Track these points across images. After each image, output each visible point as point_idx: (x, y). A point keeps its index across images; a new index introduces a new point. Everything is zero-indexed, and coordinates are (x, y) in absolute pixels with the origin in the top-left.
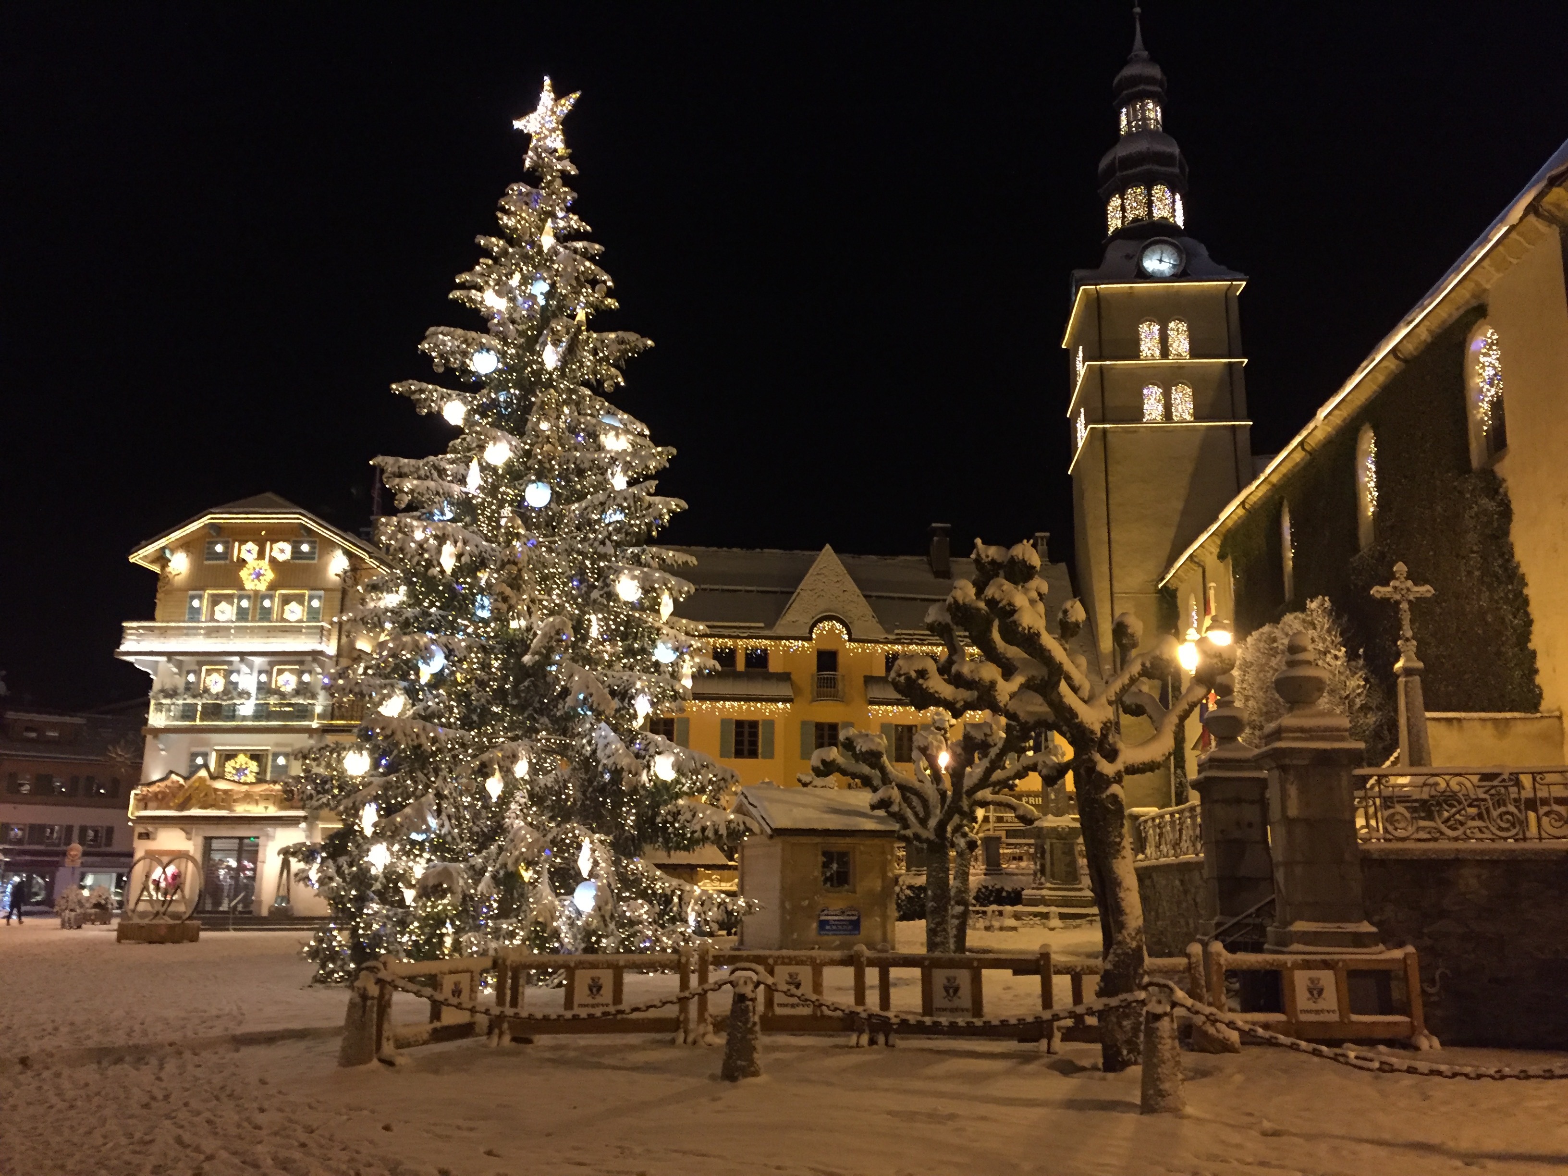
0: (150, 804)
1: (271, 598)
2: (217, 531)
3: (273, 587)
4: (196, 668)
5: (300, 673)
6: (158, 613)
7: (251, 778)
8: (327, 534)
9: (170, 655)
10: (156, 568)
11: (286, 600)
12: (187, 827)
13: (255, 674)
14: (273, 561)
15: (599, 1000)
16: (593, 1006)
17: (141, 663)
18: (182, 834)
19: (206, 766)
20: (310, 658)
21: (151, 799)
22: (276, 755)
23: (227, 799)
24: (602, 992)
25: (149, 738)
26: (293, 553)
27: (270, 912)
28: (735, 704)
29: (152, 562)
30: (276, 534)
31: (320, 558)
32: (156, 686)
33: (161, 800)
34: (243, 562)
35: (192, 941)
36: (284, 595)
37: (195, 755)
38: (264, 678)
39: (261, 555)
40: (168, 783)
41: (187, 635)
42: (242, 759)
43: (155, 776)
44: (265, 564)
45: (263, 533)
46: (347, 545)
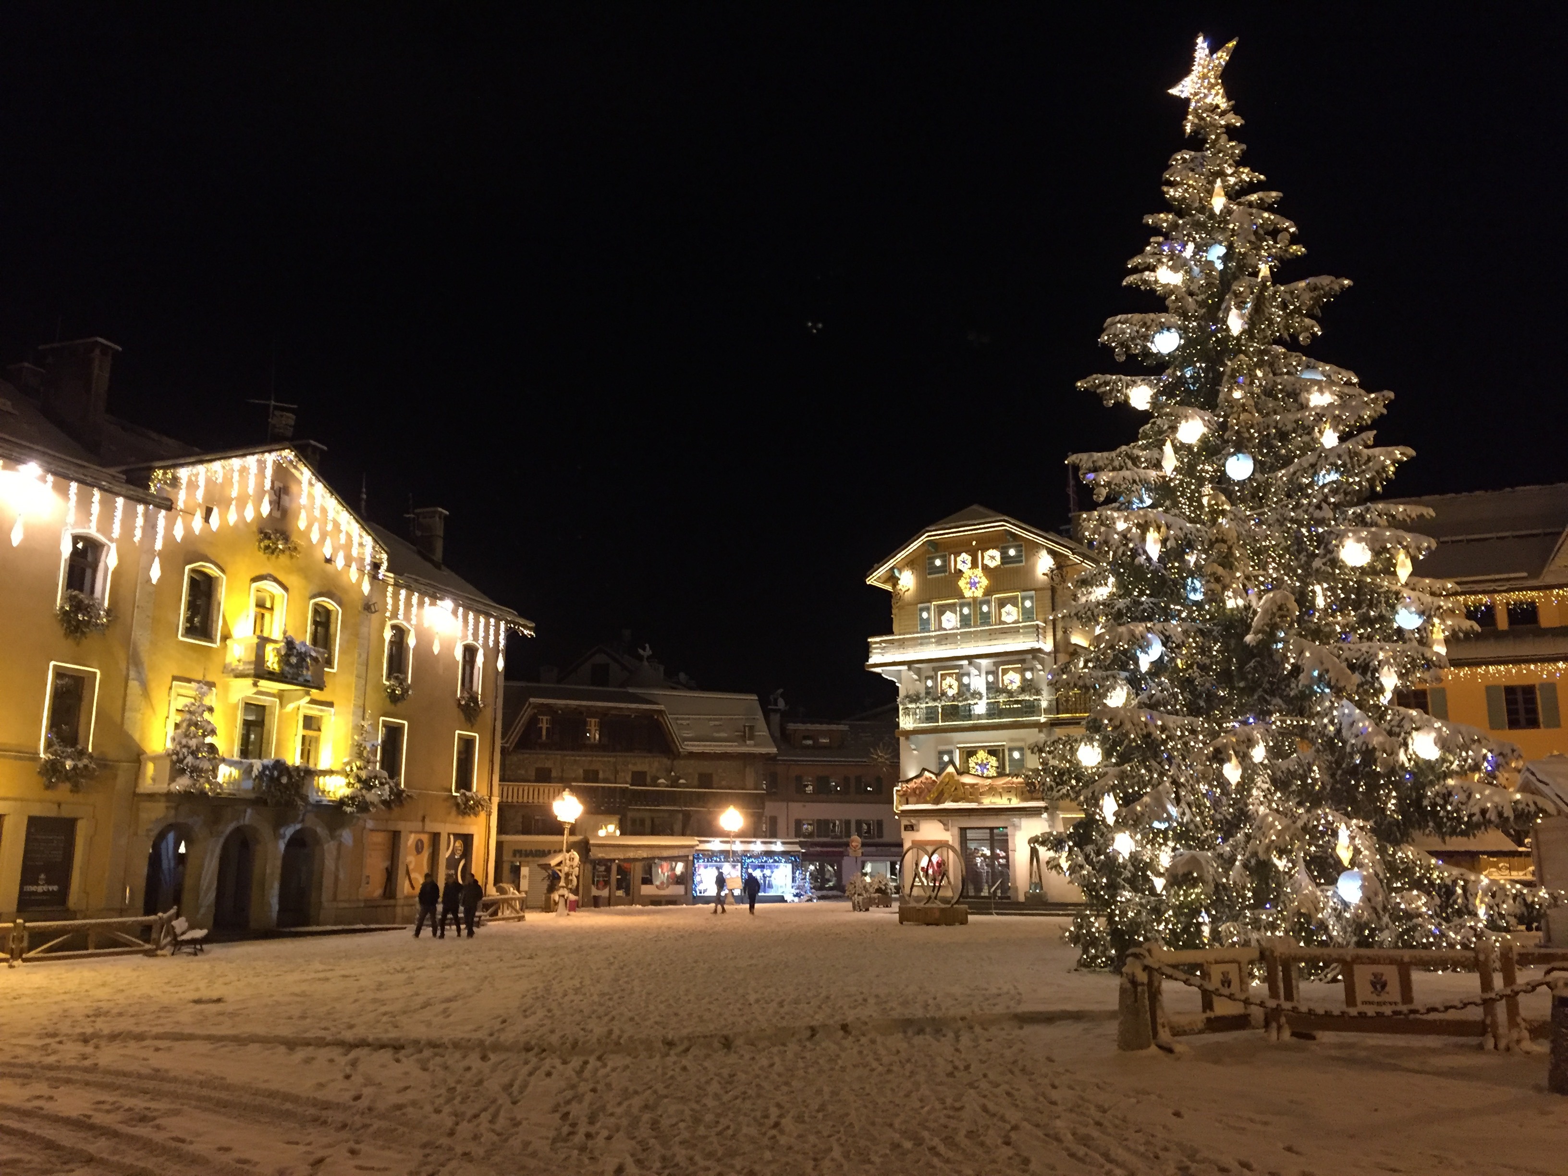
0: (910, 799)
1: (988, 602)
2: (935, 547)
3: (988, 592)
4: (933, 673)
5: (1022, 671)
6: (895, 628)
7: (993, 772)
8: (1031, 536)
9: (909, 664)
10: (888, 587)
11: (1002, 604)
12: (942, 819)
13: (984, 675)
14: (985, 568)
15: (1384, 997)
16: (1379, 1004)
17: (887, 673)
18: (941, 826)
19: (951, 762)
20: (1030, 656)
21: (910, 795)
22: (1011, 750)
23: (973, 793)
24: (1387, 989)
25: (902, 739)
26: (1002, 558)
27: (1026, 898)
28: (1502, 668)
29: (884, 582)
30: (986, 543)
31: (1027, 560)
32: (902, 693)
33: (919, 795)
34: (960, 573)
35: (962, 924)
36: (999, 599)
37: (941, 753)
38: (991, 678)
39: (974, 564)
40: (922, 779)
41: (921, 644)
42: (982, 755)
43: (912, 774)
44: (979, 571)
45: (974, 543)
46: (1050, 545)
